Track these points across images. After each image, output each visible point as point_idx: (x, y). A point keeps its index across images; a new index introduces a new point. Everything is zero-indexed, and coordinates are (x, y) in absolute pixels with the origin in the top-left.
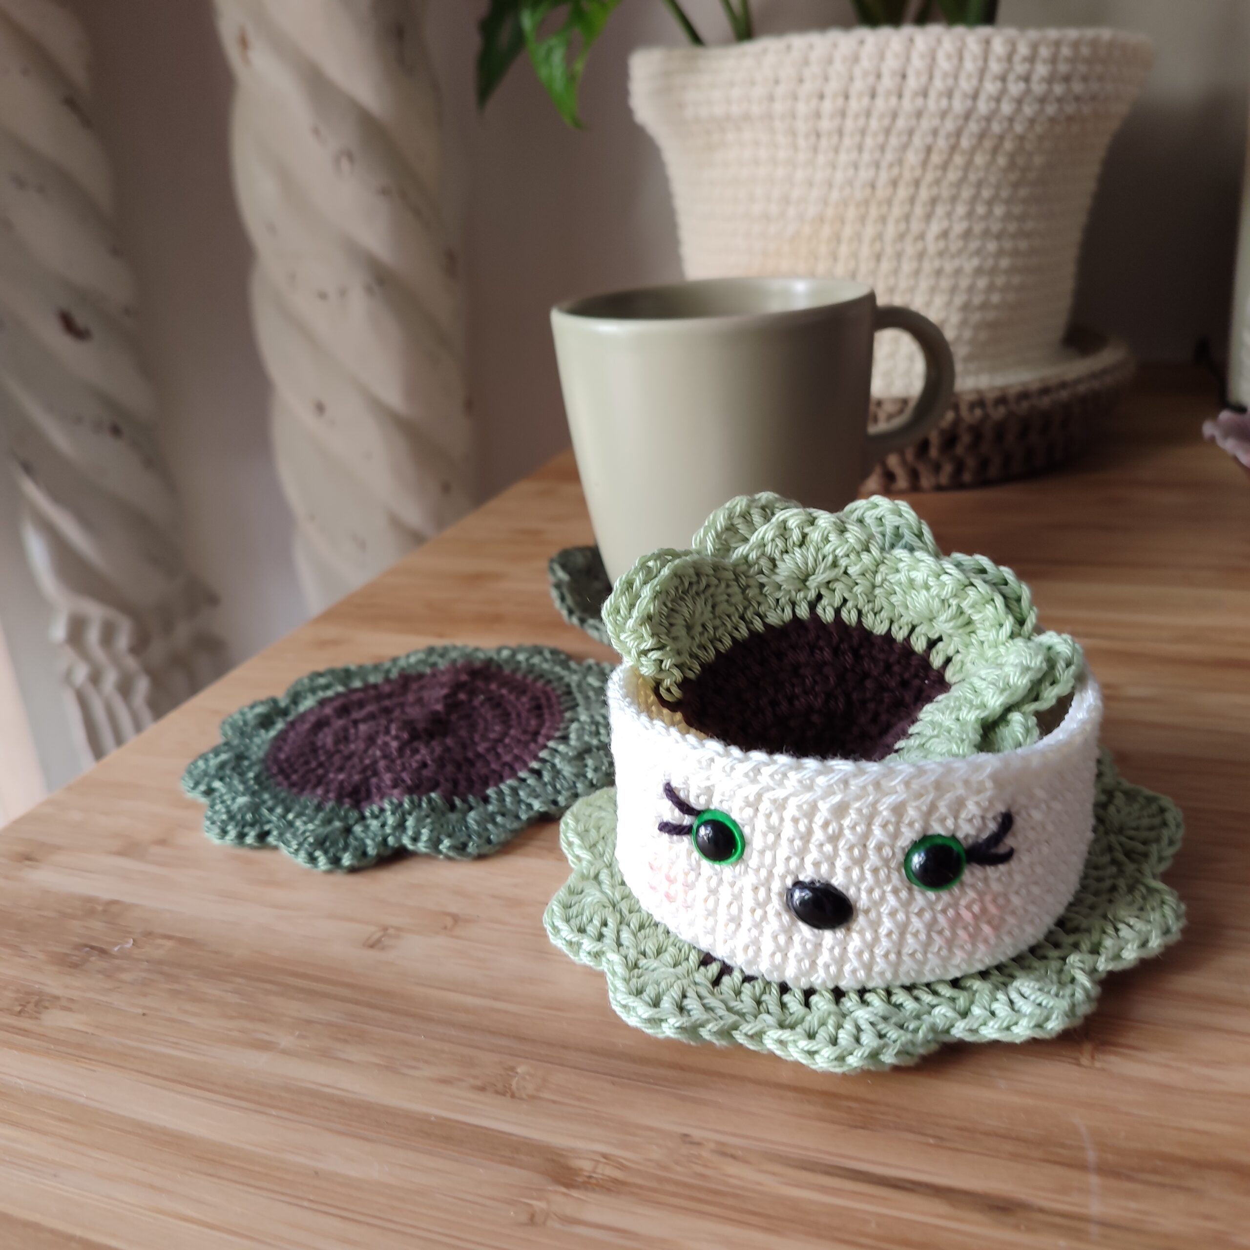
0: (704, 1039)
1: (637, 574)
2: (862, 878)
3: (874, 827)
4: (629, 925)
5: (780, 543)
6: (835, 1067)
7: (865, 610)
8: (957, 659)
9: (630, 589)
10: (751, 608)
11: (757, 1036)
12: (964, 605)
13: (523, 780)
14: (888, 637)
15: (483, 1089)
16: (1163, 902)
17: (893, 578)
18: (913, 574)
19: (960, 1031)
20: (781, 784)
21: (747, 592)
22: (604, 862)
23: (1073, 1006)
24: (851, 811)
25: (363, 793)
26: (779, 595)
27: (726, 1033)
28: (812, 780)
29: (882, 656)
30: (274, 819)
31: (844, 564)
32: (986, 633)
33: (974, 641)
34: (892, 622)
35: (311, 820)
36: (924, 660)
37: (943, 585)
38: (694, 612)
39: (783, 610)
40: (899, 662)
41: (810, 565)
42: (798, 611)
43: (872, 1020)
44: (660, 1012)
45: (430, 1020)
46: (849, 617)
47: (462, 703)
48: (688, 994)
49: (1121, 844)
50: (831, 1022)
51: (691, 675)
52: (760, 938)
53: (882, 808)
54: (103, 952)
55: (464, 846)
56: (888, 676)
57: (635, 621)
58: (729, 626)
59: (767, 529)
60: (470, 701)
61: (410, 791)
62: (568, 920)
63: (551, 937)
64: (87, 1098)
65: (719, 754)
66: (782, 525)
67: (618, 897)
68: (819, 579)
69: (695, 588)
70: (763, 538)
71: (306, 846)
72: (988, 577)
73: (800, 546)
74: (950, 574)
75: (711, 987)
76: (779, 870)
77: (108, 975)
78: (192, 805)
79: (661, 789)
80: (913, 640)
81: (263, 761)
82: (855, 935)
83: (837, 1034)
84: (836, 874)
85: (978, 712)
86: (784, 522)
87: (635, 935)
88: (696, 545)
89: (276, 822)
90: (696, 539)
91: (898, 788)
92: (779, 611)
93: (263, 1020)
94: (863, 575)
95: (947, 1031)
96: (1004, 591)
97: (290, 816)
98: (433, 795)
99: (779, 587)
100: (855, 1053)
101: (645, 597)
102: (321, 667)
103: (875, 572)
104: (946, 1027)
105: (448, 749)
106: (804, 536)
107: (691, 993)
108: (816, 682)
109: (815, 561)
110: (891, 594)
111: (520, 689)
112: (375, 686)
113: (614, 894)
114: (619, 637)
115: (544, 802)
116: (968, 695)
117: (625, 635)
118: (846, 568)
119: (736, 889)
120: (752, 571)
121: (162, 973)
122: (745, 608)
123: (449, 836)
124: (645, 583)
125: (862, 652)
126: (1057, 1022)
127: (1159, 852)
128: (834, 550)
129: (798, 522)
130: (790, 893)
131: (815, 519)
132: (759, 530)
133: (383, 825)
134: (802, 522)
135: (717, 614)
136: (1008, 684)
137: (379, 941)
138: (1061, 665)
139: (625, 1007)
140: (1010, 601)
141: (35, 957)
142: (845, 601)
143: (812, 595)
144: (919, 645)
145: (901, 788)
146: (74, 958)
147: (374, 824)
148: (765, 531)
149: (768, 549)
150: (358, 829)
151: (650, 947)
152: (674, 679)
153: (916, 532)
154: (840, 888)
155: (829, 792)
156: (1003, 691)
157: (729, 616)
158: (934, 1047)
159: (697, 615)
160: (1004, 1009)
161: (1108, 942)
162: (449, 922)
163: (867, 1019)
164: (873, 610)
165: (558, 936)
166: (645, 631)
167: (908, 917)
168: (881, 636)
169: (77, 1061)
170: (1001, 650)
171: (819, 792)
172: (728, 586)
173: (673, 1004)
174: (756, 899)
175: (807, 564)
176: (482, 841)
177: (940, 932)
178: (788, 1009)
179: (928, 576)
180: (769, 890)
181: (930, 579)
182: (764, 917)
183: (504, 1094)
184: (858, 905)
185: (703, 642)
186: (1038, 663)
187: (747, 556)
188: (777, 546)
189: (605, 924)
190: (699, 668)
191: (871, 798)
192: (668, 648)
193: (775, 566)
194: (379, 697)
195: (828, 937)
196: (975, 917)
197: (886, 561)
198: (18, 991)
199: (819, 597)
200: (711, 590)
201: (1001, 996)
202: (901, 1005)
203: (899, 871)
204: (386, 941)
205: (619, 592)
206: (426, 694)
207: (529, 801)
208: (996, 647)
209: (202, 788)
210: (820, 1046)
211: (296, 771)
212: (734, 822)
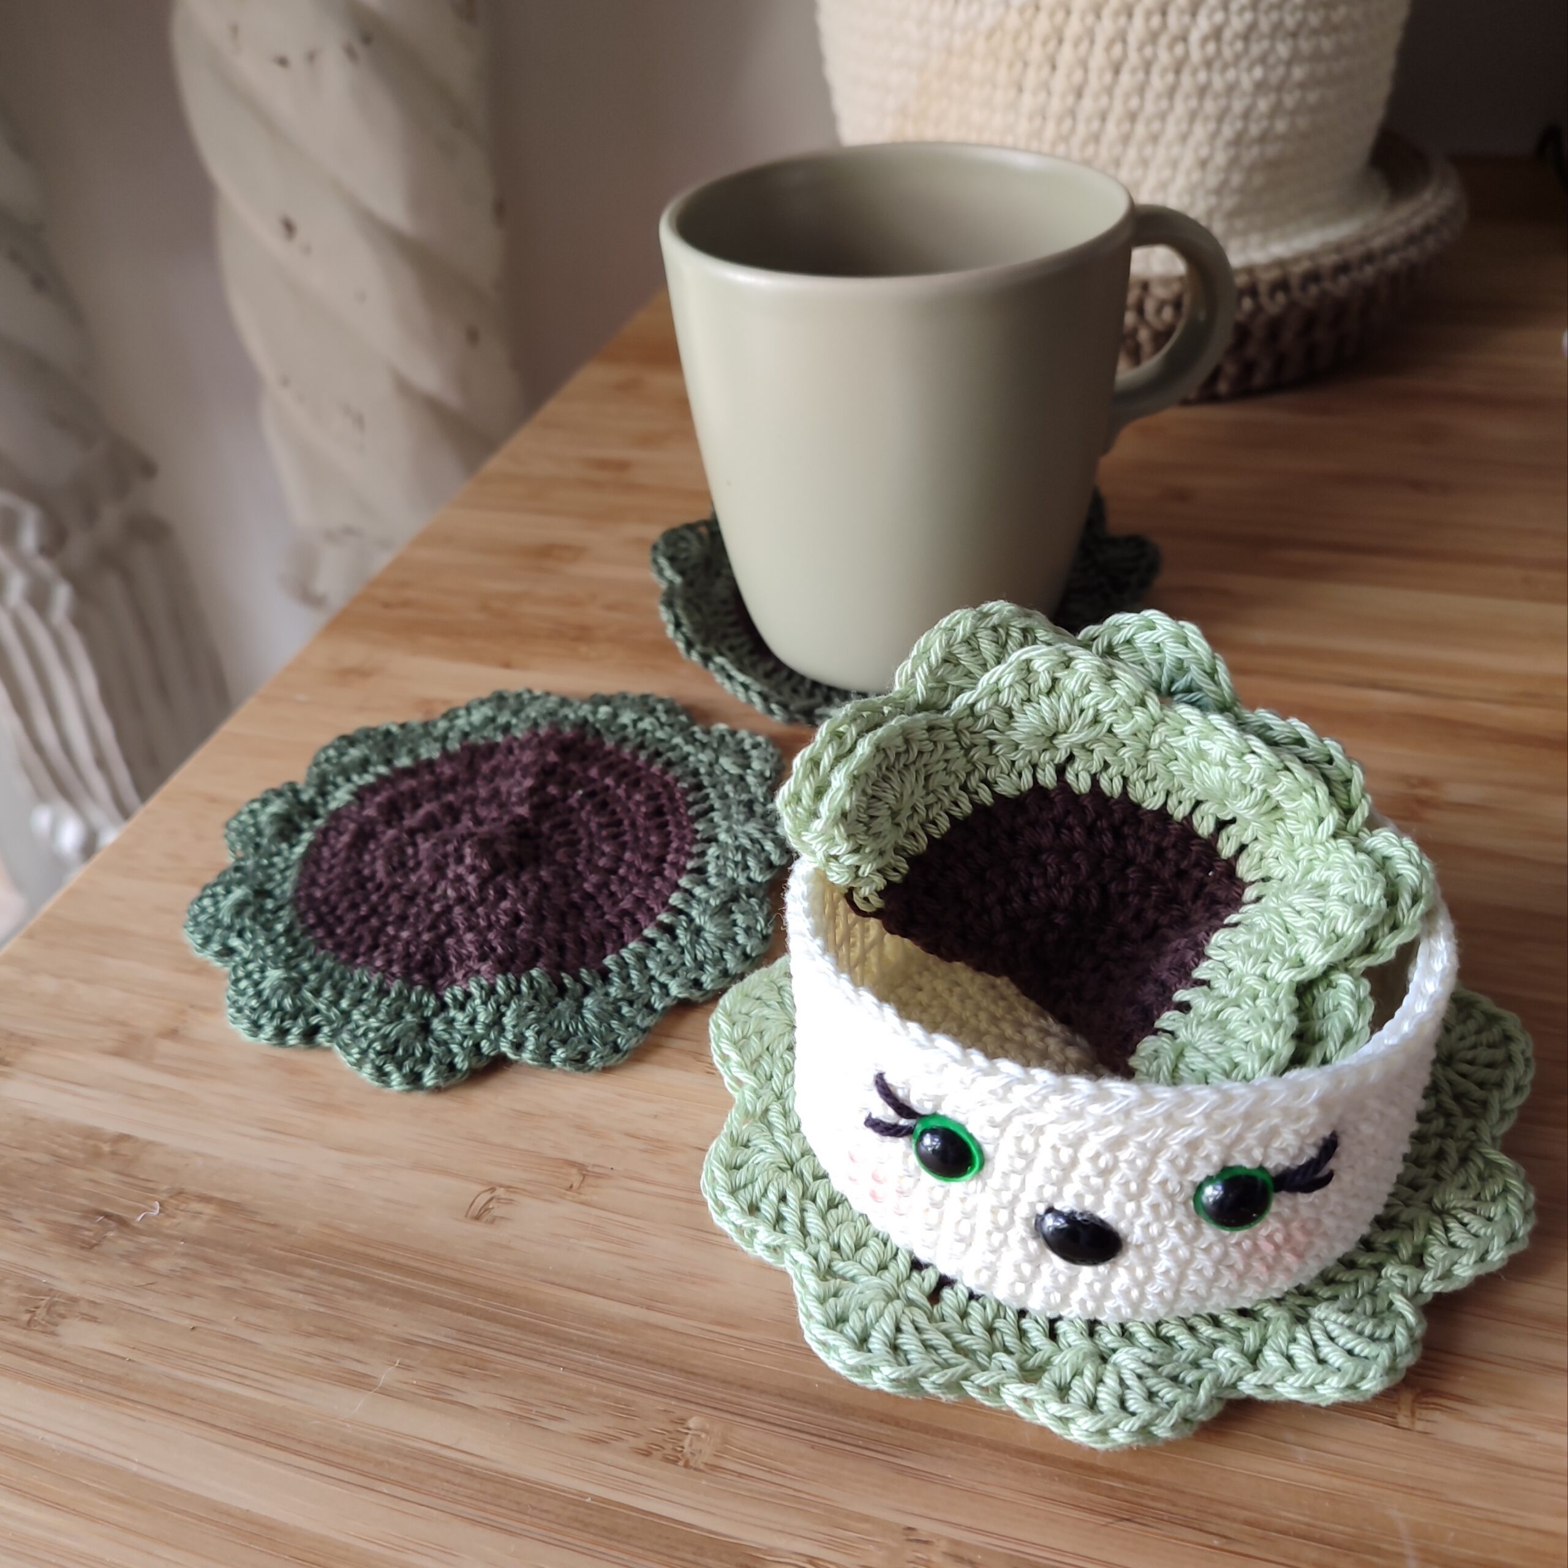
0: (926, 1392)
1: (826, 748)
2: (1138, 1213)
3: (1159, 1161)
4: (814, 1200)
5: (1021, 692)
6: (1096, 1442)
7: (1133, 777)
8: (1257, 847)
9: (815, 771)
10: (977, 773)
11: (995, 1390)
12: (1273, 791)
13: (652, 942)
14: (1163, 814)
15: (647, 1454)
16: (1506, 1190)
17: (1176, 742)
18: (1205, 745)
19: (1249, 1387)
20: (1039, 1106)
21: (972, 753)
22: (773, 1090)
23: (1394, 1356)
24: (1131, 1143)
25: (439, 967)
26: (1012, 756)
27: (954, 1386)
28: (1082, 1108)
29: (1152, 838)
30: (322, 1007)
31: (1108, 721)
32: (1299, 826)
33: (1280, 830)
34: (1168, 794)
35: (374, 1012)
36: (1210, 845)
37: (1247, 768)
38: (902, 795)
39: (1020, 775)
40: (1174, 846)
41: (1061, 721)
42: (1040, 776)
43: (1139, 1371)
44: (870, 1358)
45: (566, 1340)
46: (1111, 786)
47: (554, 799)
48: (903, 1327)
49: (1450, 1083)
50: (1089, 1372)
51: (896, 878)
52: (998, 1264)
53: (1171, 1143)
54: (122, 1223)
55: (585, 1056)
56: (1159, 862)
57: (825, 824)
58: (947, 802)
59: (1003, 671)
60: (565, 798)
61: (503, 966)
62: (733, 1192)
63: (715, 1216)
64: (139, 1464)
65: (956, 1061)
66: (1024, 665)
67: (796, 1152)
68: (1073, 740)
69: (902, 761)
70: (997, 682)
71: (372, 1055)
72: (1308, 753)
73: (1048, 693)
74: (1259, 756)
75: (928, 1305)
76: (1029, 1196)
77: (136, 1260)
78: (202, 970)
79: (871, 1080)
80: (1196, 819)
81: (295, 901)
82: (1121, 1271)
83: (1096, 1390)
84: (1103, 1207)
85: (1293, 973)
86: (1028, 661)
87: (824, 1218)
88: (900, 684)
89: (325, 1012)
90: (900, 675)
91: (1196, 1120)
92: (1014, 777)
93: (350, 1339)
94: (1135, 735)
95: (1234, 1386)
96: (1327, 772)
97: (344, 1004)
98: (534, 973)
99: (1016, 746)
100: (1121, 1426)
101: (838, 789)
102: (352, 724)
103: (1150, 734)
104: (1233, 1380)
105: (545, 887)
106: (1055, 680)
107: (907, 1327)
108: (1061, 873)
109: (1070, 716)
110: (1171, 760)
111: (631, 776)
112: (430, 764)
113: (791, 1148)
114: (799, 835)
115: (681, 986)
116: (1277, 934)
117: (811, 836)
118: (1111, 725)
119: (968, 1207)
120: (980, 725)
121: (206, 1260)
122: (968, 774)
123: (564, 1042)
124: (838, 759)
125: (1126, 830)
126: (1374, 1383)
127: (1502, 1102)
128: (1097, 704)
129: (1048, 664)
130: (1040, 1220)
131: (1071, 659)
132: (992, 671)
133: (472, 1022)
134: (1053, 665)
135: (931, 788)
136: (1333, 931)
137: (485, 1209)
138: (1405, 900)
139: (824, 1344)
140: (1335, 784)
141: (31, 1231)
142: (1106, 766)
143: (1061, 756)
144: (1204, 827)
145: (1199, 1121)
146: (86, 1233)
147: (461, 1018)
148: (1003, 674)
149: (1004, 697)
150: (437, 1025)
151: (847, 1243)
152: (874, 887)
153: (1209, 670)
154: (1108, 1221)
155: (1103, 1123)
156: (1328, 943)
157: (947, 788)
158: (1218, 1408)
159: (905, 798)
160: (1307, 1358)
161: (1437, 1251)
162: (575, 1178)
163: (1132, 1370)
164: (1143, 777)
165: (724, 1217)
166: (839, 832)
167: (1192, 1253)
168: (1151, 811)
169: (117, 1404)
170: (1318, 851)
171: (1090, 1122)
172: (947, 749)
173: (885, 1344)
174: (995, 1222)
175: (1057, 720)
176: (608, 1050)
177: (1231, 1267)
178: (1029, 1339)
179: (1227, 753)
180: (1012, 1213)
181: (1228, 757)
182: (1005, 1242)
183: (675, 1462)
184: (1129, 1240)
185: (912, 827)
186: (1375, 900)
187: (973, 705)
188: (1016, 693)
189: (783, 1199)
190: (906, 866)
191: (1160, 1130)
192: (867, 850)
193: (1011, 716)
194: (439, 787)
195: (1086, 1272)
196: (1277, 1247)
197: (1167, 719)
198: (19, 1288)
199: (1071, 758)
200: (925, 759)
201: (1301, 1335)
202: (1173, 1338)
203: (1185, 1203)
204: (498, 1210)
205: (800, 775)
206: (504, 786)
207: (663, 979)
208: (1311, 845)
209: (215, 947)
210: (1076, 1413)
211: (340, 920)
212: (971, 1136)
